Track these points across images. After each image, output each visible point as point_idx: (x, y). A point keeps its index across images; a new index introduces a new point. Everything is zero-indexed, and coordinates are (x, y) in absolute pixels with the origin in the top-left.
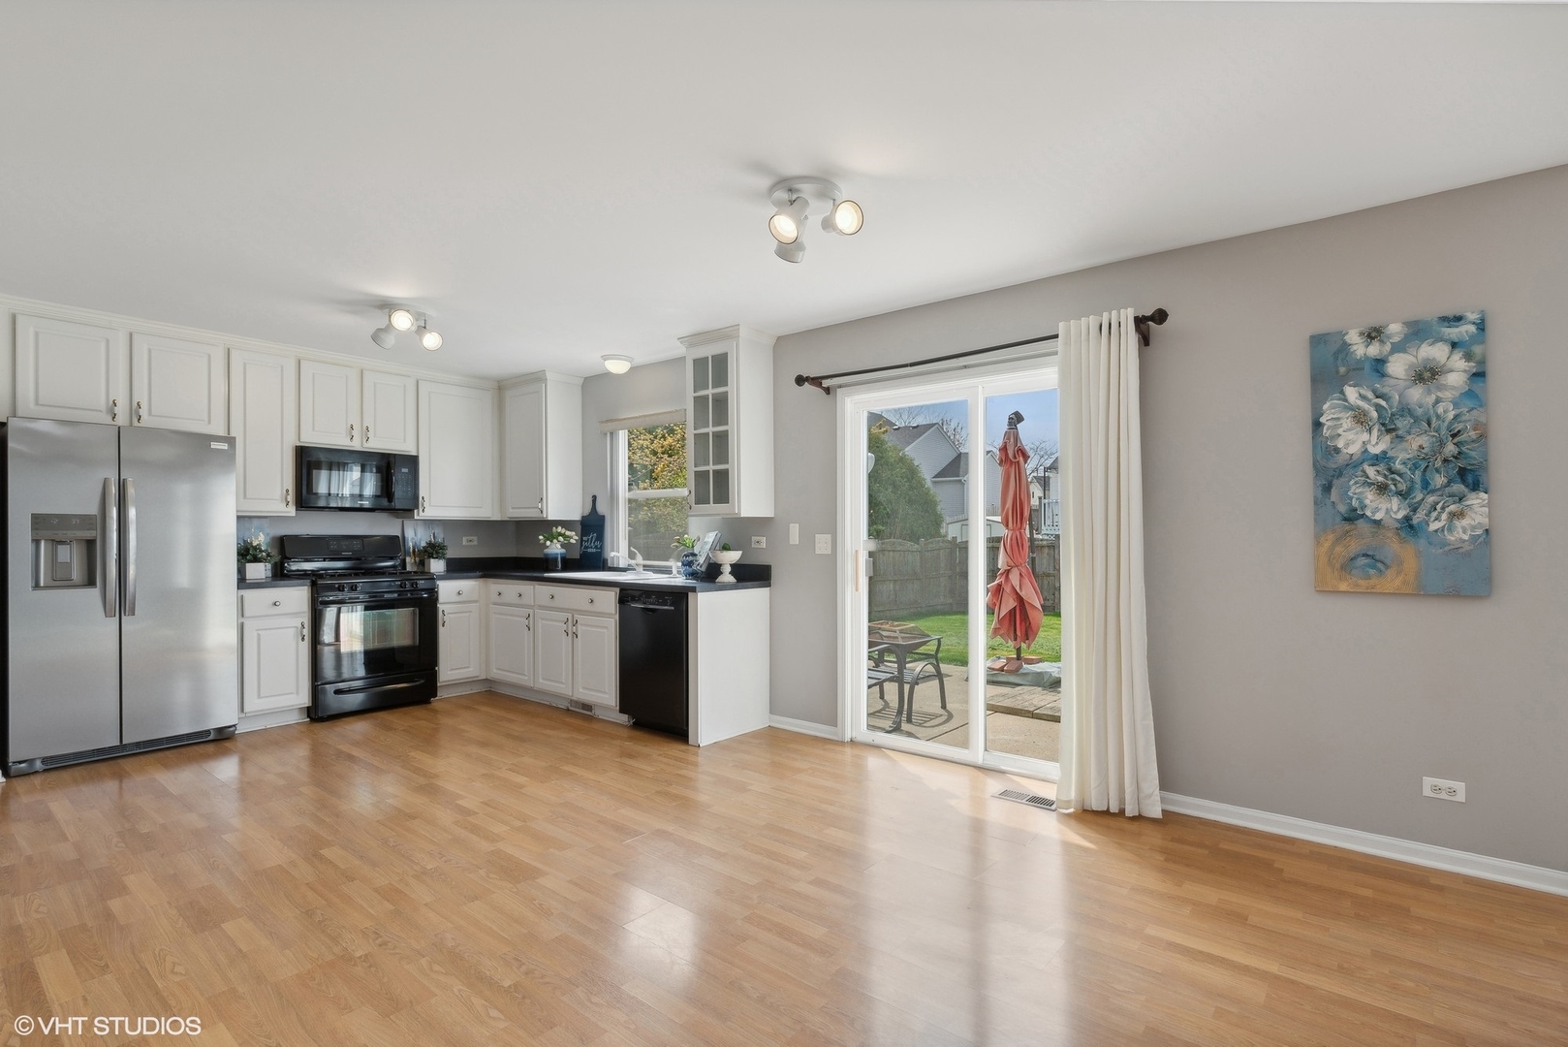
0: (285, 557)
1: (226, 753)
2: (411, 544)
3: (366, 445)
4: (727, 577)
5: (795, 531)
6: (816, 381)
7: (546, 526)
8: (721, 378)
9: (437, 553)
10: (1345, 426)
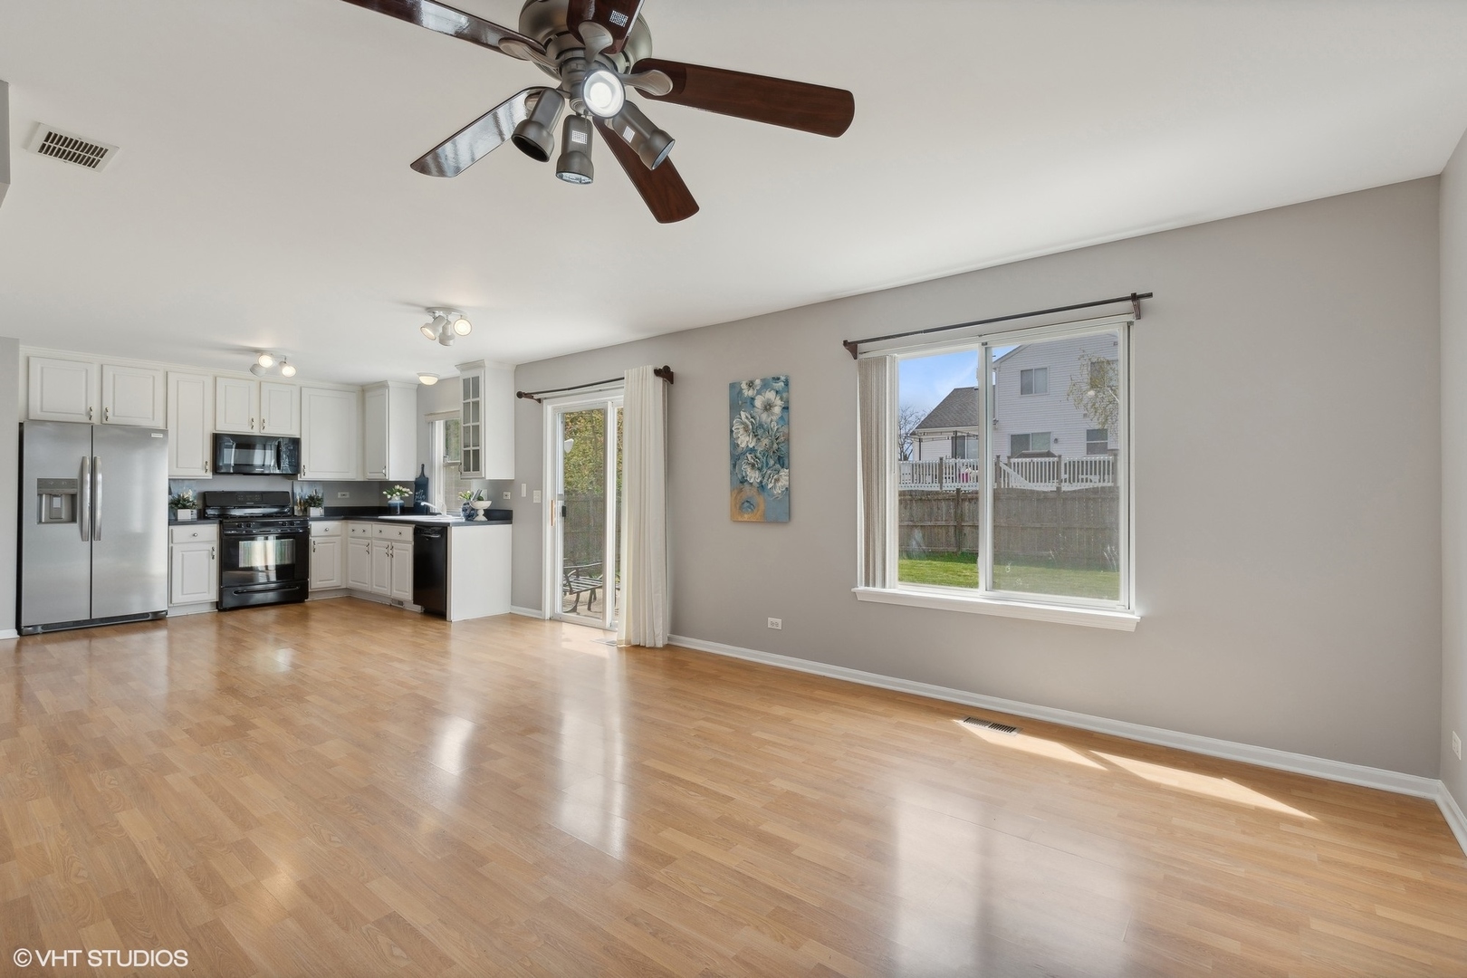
0: (206, 506)
1: (157, 628)
2: (298, 497)
3: (262, 431)
4: (481, 517)
5: (524, 487)
6: (529, 396)
7: (389, 485)
8: (476, 394)
9: (315, 503)
10: (741, 433)
